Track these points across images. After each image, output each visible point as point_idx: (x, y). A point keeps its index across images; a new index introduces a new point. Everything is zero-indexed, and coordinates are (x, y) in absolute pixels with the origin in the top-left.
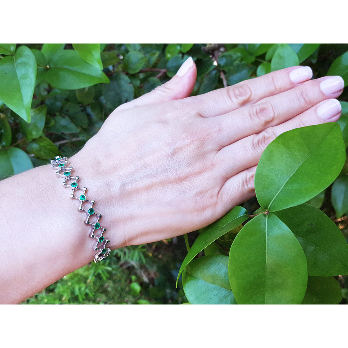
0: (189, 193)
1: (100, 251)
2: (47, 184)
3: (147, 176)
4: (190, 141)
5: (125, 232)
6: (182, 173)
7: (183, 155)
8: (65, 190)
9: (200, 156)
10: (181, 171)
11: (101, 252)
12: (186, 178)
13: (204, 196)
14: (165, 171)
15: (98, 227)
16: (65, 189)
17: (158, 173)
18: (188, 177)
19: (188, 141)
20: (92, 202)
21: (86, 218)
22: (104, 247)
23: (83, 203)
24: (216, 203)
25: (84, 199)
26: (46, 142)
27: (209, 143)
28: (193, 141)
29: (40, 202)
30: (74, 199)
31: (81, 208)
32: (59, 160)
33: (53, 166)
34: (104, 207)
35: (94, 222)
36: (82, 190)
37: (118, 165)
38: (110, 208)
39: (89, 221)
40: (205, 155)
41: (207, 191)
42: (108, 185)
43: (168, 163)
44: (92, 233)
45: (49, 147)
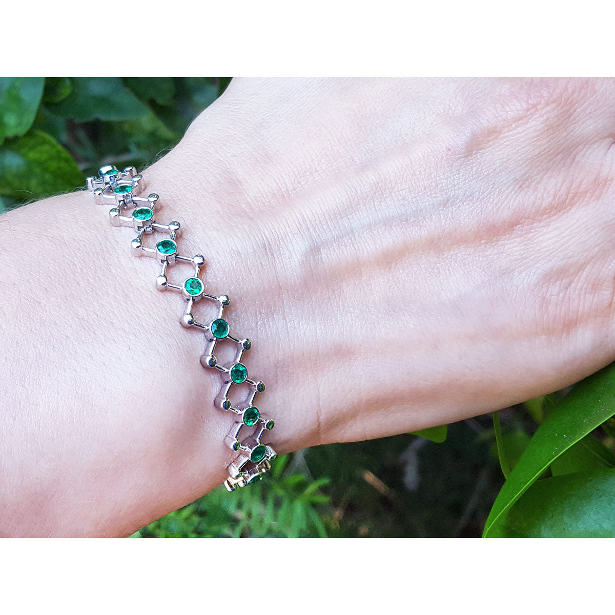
0: (520, 273)
1: (246, 455)
2: (85, 246)
3: (387, 222)
4: (525, 106)
5: (319, 399)
6: (498, 210)
7: (503, 154)
8: (138, 263)
9: (558, 154)
10: (497, 204)
11: (250, 456)
12: (511, 226)
13: (570, 285)
14: (445, 204)
15: (242, 376)
16: (138, 259)
17: (421, 211)
18: (516, 225)
19: (519, 107)
20: (222, 299)
21: (206, 350)
22: (258, 441)
23: (194, 304)
24: (610, 305)
25: (196, 291)
26: (46, 148)
27: (588, 111)
28: (535, 106)
29: (66, 299)
30: (166, 290)
31: (189, 318)
32: (115, 177)
33: (97, 193)
34: (257, 316)
35: (229, 363)
36: (190, 263)
37: (294, 189)
38: (273, 319)
39: (215, 358)
40: (574, 152)
41: (582, 267)
42: (267, 249)
43: (454, 180)
44: (225, 397)
45: (53, 165)
